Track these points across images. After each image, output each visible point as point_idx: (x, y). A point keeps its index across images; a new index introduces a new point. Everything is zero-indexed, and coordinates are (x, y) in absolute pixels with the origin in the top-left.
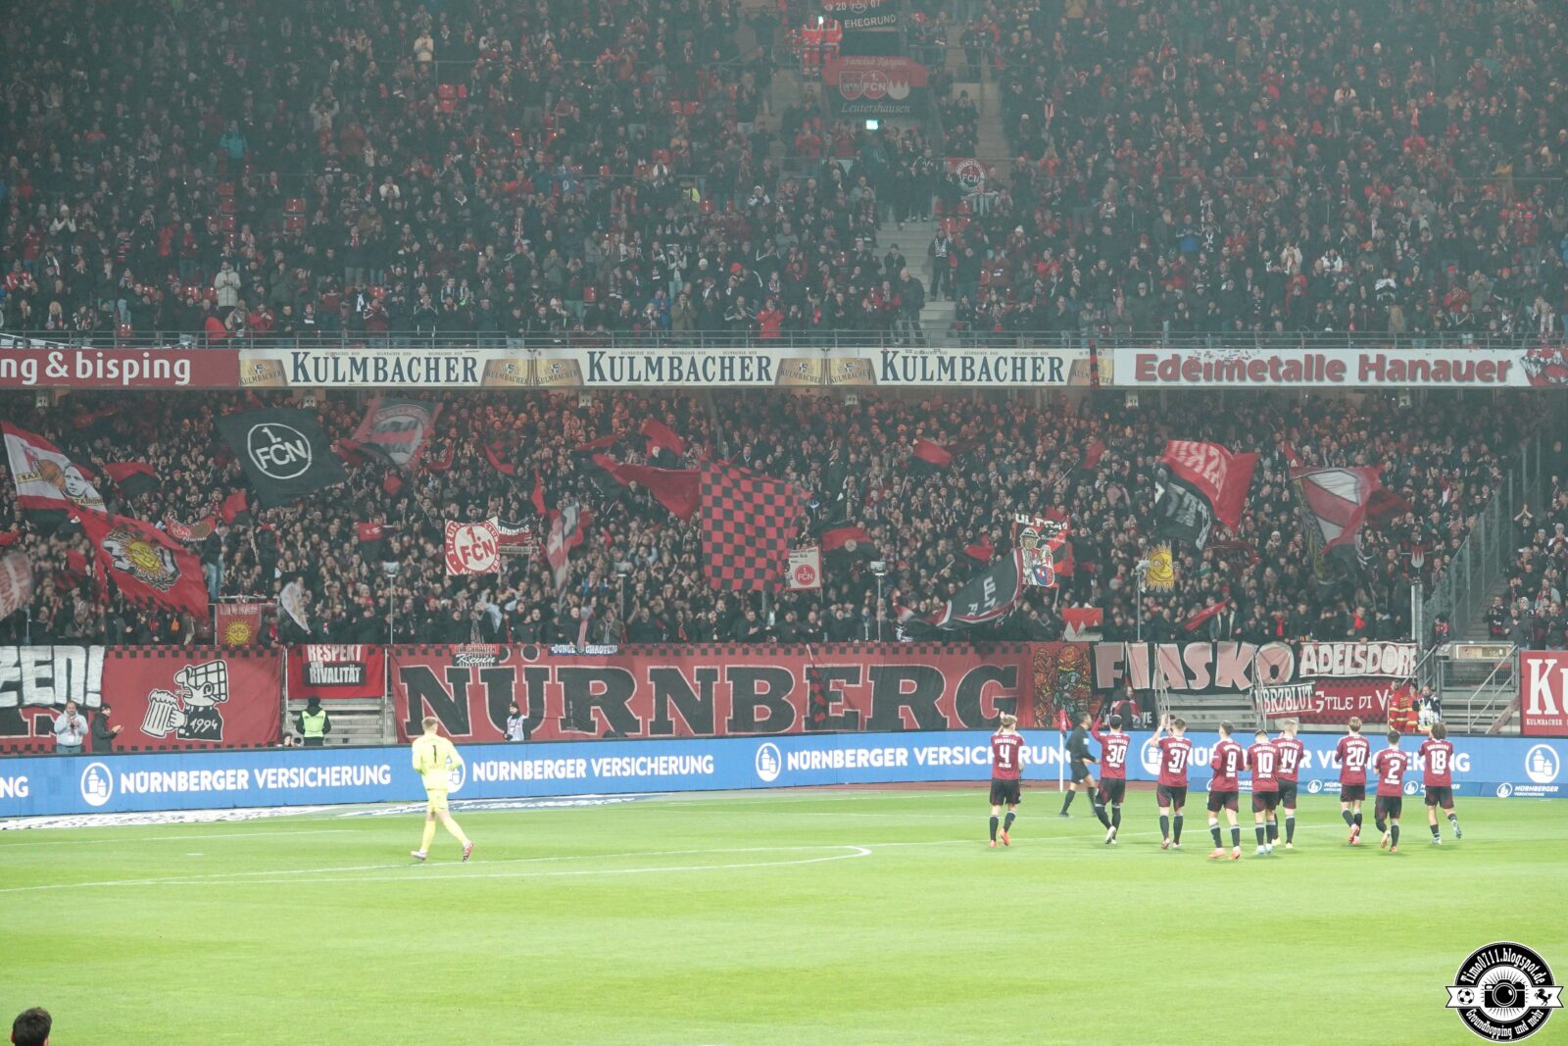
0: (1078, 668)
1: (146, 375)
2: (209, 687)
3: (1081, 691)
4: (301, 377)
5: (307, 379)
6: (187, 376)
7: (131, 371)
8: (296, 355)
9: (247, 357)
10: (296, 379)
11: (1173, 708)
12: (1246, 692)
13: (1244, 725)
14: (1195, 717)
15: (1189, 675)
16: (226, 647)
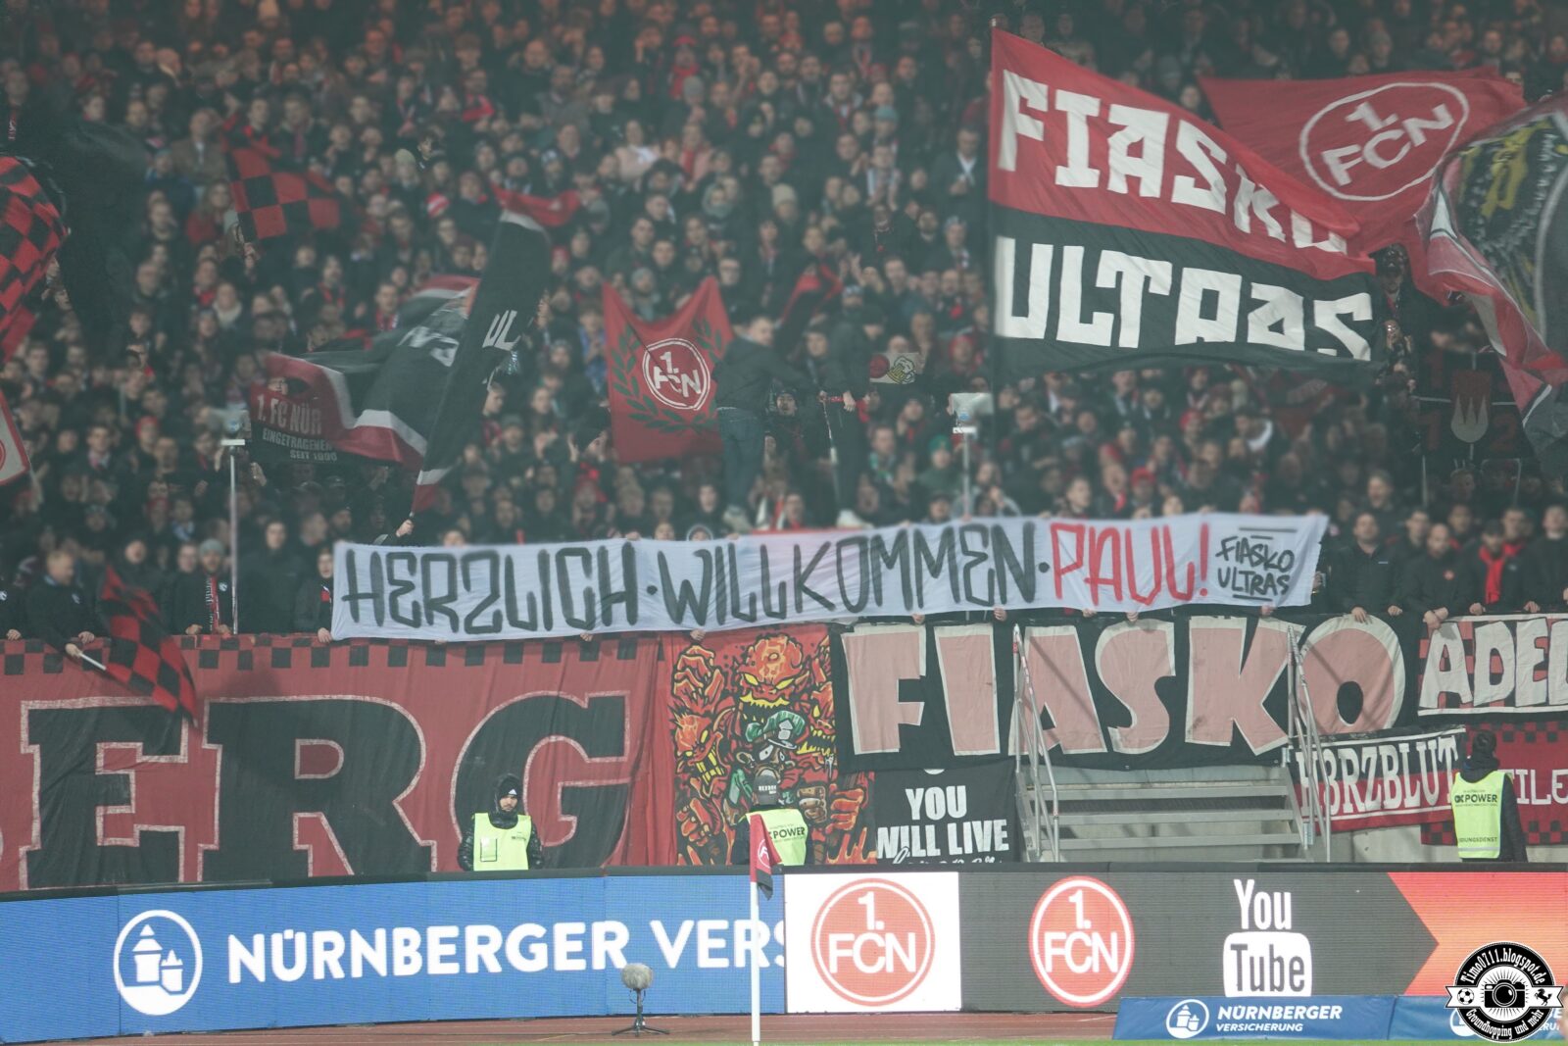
0: (797, 699)
3: (807, 763)
11: (1067, 806)
12: (1272, 758)
13: (1268, 849)
14: (1128, 830)
15: (1112, 712)
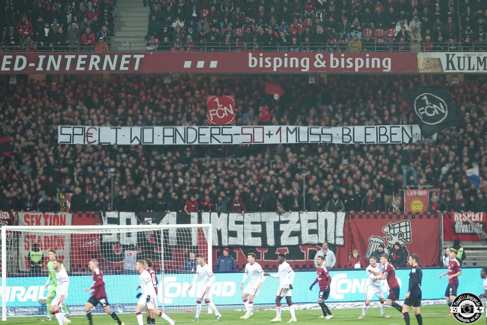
1: (368, 66)
2: (401, 234)
4: (450, 67)
5: (454, 68)
6: (389, 67)
7: (359, 64)
8: (448, 56)
9: (422, 57)
10: (448, 68)
16: (410, 213)
